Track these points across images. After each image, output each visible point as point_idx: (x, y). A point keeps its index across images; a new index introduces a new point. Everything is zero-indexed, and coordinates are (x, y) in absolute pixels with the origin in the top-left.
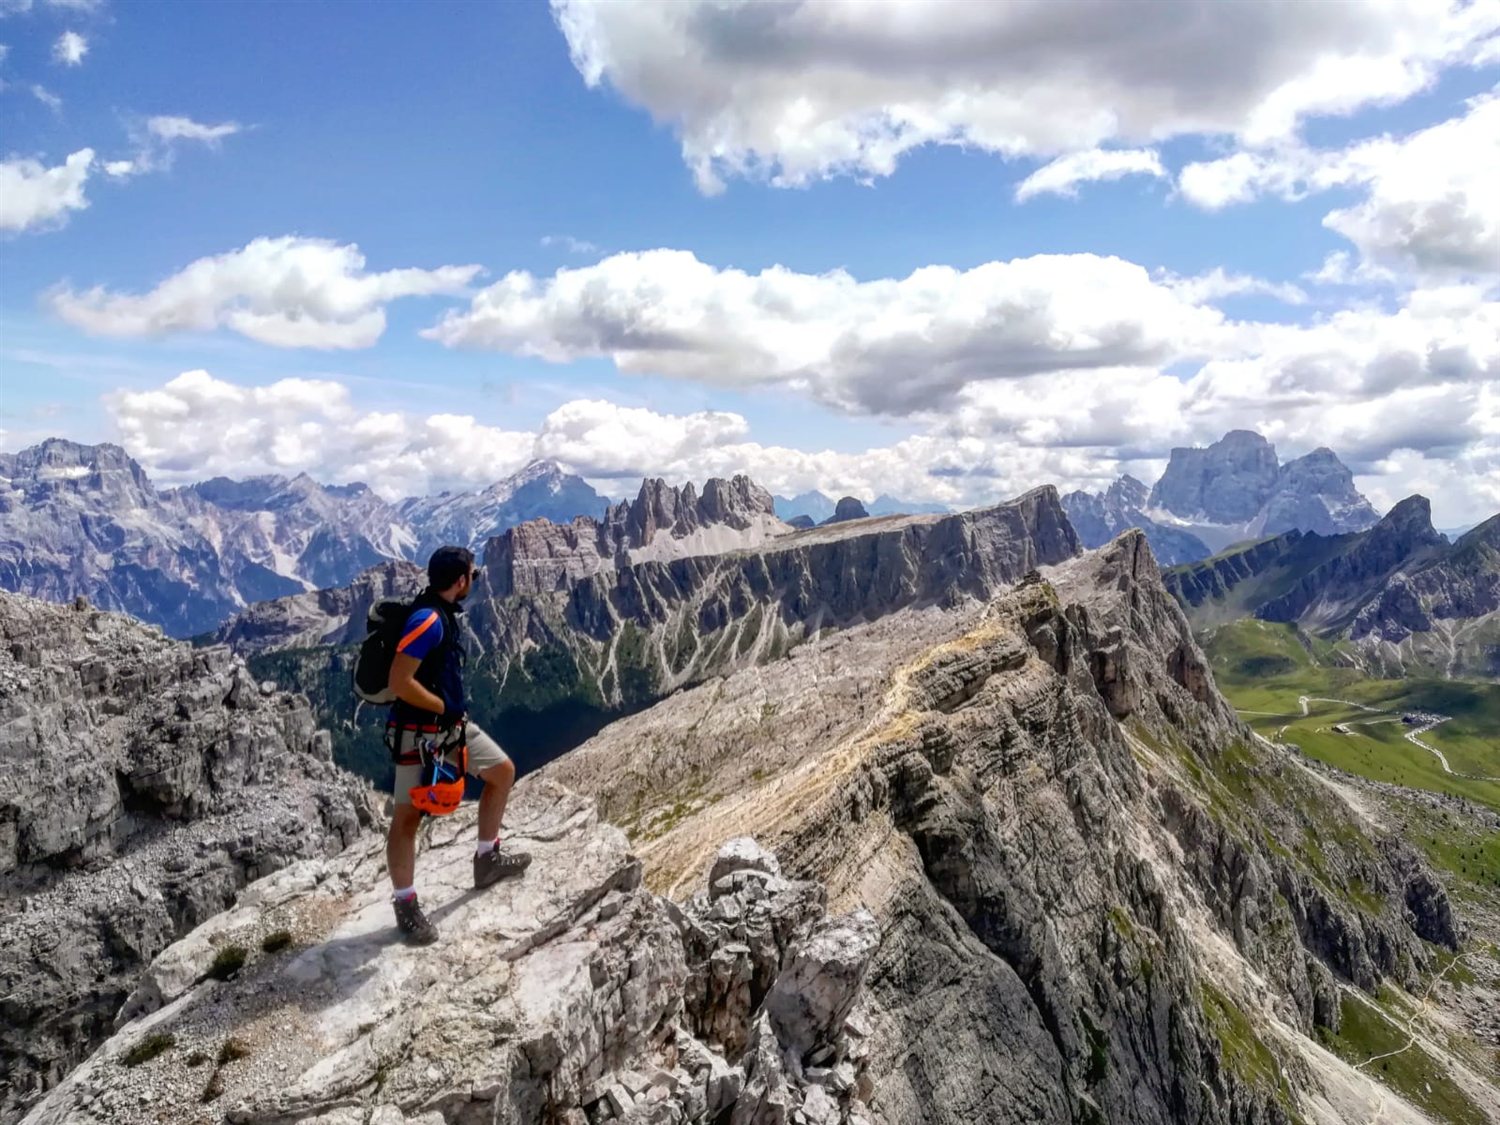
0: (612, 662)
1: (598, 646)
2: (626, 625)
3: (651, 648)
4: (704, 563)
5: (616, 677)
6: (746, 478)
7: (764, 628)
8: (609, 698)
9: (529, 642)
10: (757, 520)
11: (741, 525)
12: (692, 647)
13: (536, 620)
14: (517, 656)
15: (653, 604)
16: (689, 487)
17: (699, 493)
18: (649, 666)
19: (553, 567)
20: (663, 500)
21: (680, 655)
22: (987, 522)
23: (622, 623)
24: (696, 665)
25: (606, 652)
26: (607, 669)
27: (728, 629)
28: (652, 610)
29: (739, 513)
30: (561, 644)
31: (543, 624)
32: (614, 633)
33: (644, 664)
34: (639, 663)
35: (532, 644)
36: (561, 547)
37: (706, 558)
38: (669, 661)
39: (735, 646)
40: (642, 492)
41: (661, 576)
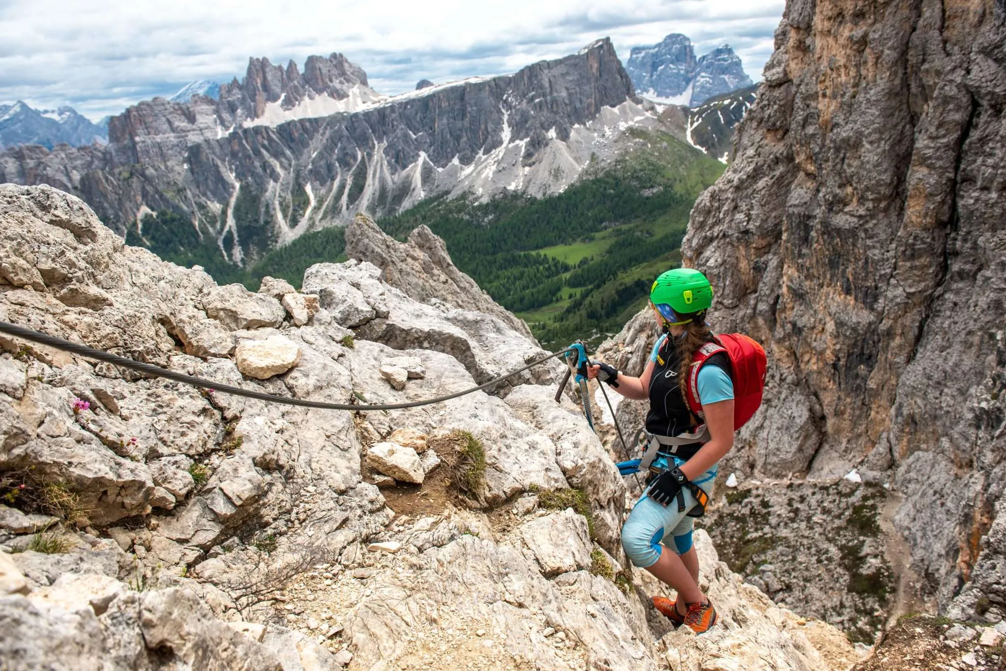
0: (231, 222)
1: (215, 207)
2: (241, 188)
3: (267, 206)
4: (308, 124)
5: (236, 236)
6: (341, 55)
7: (369, 180)
8: (230, 256)
9: (145, 210)
10: (355, 90)
11: (339, 95)
12: (307, 202)
13: (149, 188)
14: (135, 224)
15: (265, 165)
16: (292, 65)
17: (301, 69)
18: (267, 223)
19: (175, 141)
20: (269, 77)
21: (295, 210)
22: (562, 69)
23: (237, 185)
24: (311, 218)
25: (224, 213)
26: (227, 229)
27: (336, 183)
28: (265, 170)
29: (338, 86)
30: (177, 208)
31: (157, 191)
32: (231, 195)
33: (262, 222)
34: (257, 221)
35: (149, 211)
36: (183, 124)
37: (310, 120)
38: (285, 216)
39: (345, 198)
40: (249, 71)
41: (270, 140)
